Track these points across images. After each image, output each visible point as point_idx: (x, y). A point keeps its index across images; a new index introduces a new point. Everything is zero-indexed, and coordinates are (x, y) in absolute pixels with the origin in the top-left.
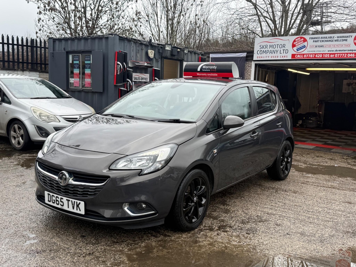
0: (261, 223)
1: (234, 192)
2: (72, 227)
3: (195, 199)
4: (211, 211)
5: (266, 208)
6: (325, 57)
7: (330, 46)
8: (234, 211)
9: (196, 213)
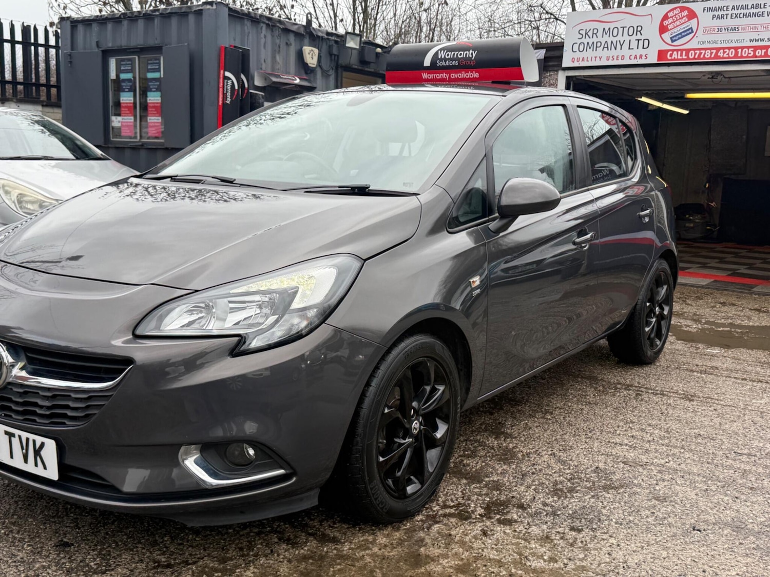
0: (611, 491)
1: (523, 398)
3: (416, 425)
4: (460, 456)
5: (616, 444)
6: (742, 56)
7: (754, 28)
8: (528, 454)
9: (418, 468)
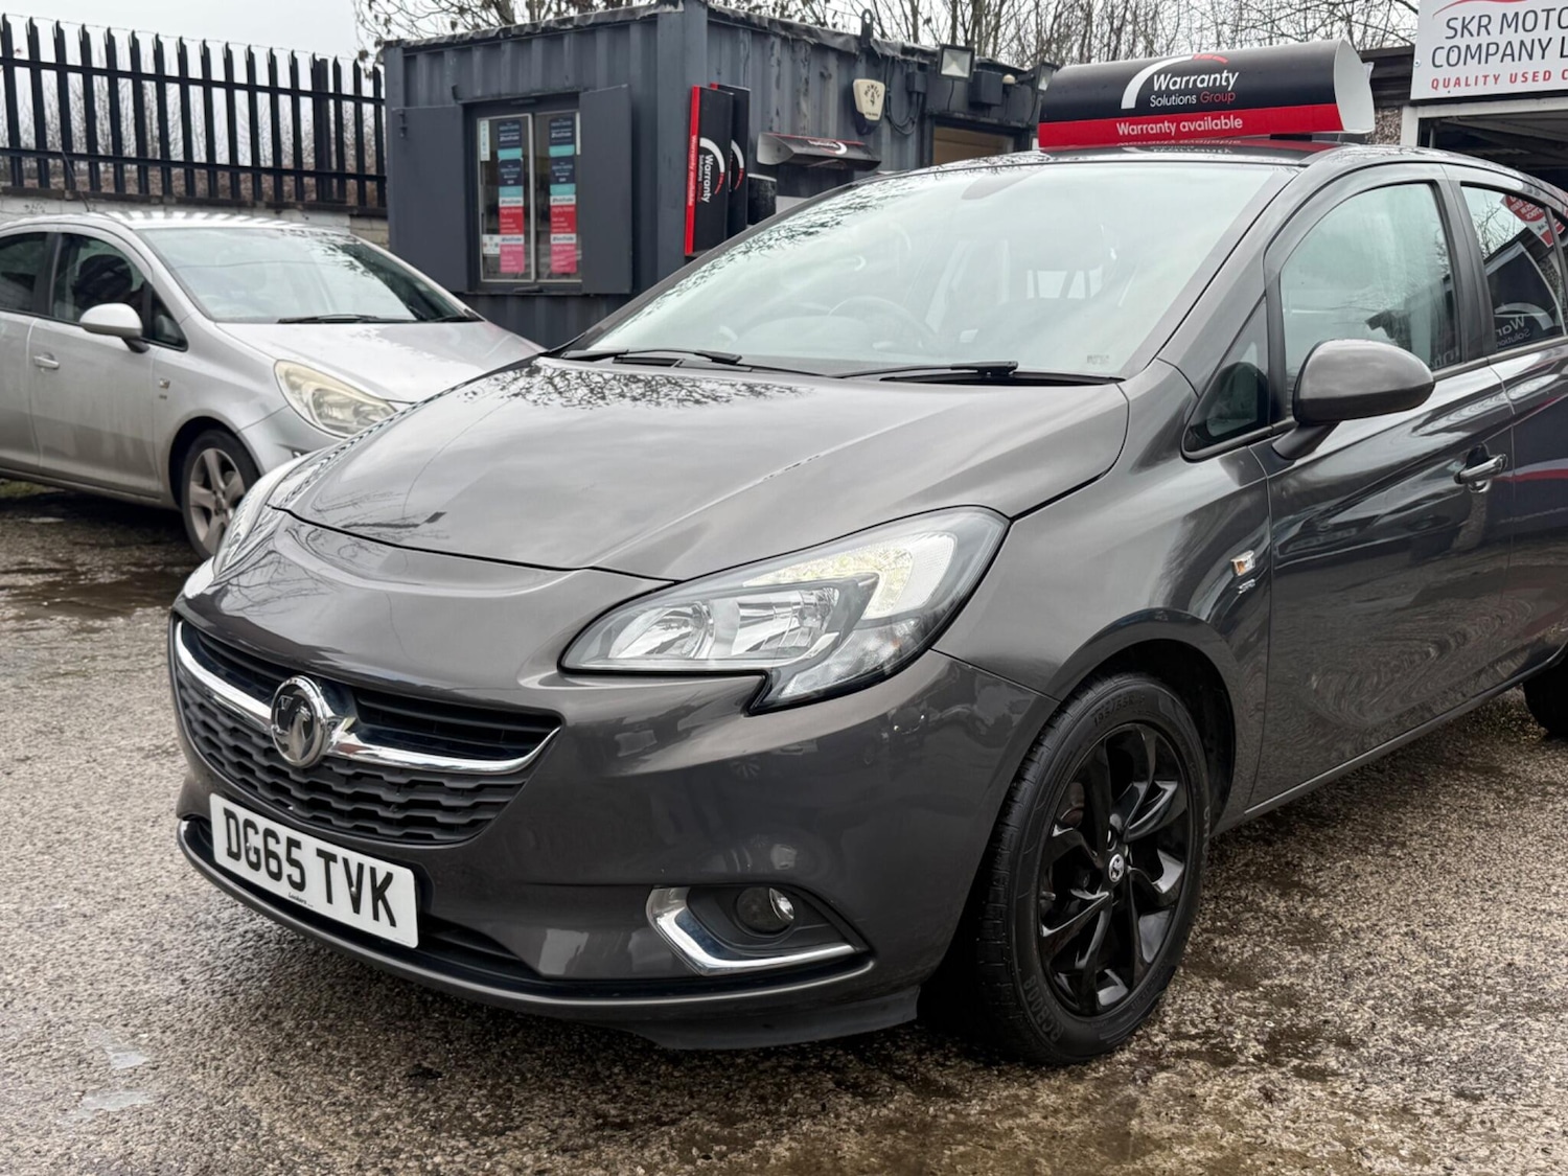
0: (1542, 1016)
1: (1336, 810)
2: (374, 1007)
4: (1206, 930)
5: (1550, 914)
8: (1356, 932)
9: (1120, 953)
